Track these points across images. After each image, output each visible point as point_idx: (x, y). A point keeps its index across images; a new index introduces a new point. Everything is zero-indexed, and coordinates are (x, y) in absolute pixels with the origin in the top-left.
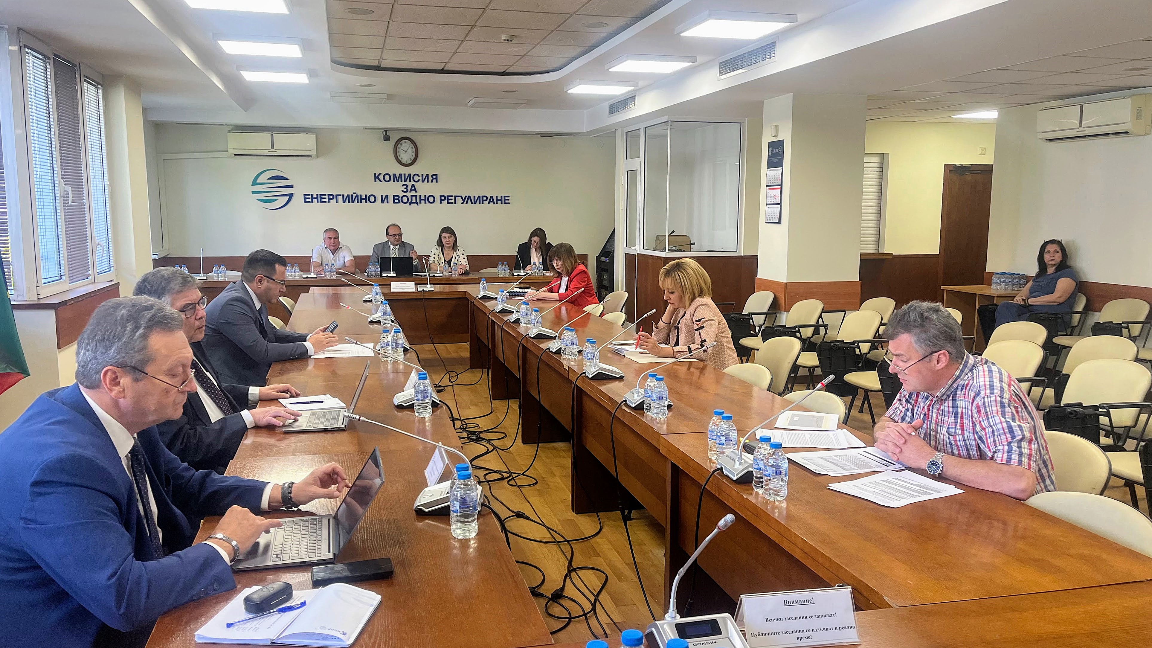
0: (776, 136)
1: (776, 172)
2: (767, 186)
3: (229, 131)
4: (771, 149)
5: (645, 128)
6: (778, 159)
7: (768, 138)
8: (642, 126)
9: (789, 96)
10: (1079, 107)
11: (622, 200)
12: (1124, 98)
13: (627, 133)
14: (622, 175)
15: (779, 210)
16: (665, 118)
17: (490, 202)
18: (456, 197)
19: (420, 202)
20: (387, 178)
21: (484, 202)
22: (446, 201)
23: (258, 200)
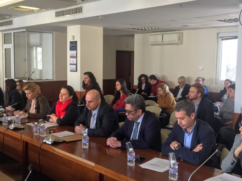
0: (74, 39)
1: (74, 52)
2: (71, 57)
4: (71, 44)
5: (14, 33)
6: (75, 48)
7: (69, 39)
8: (12, 32)
9: (79, 26)
10: (161, 36)
11: (3, 59)
12: (175, 33)
13: (4, 34)
14: (3, 50)
15: (75, 66)
16: (25, 30)
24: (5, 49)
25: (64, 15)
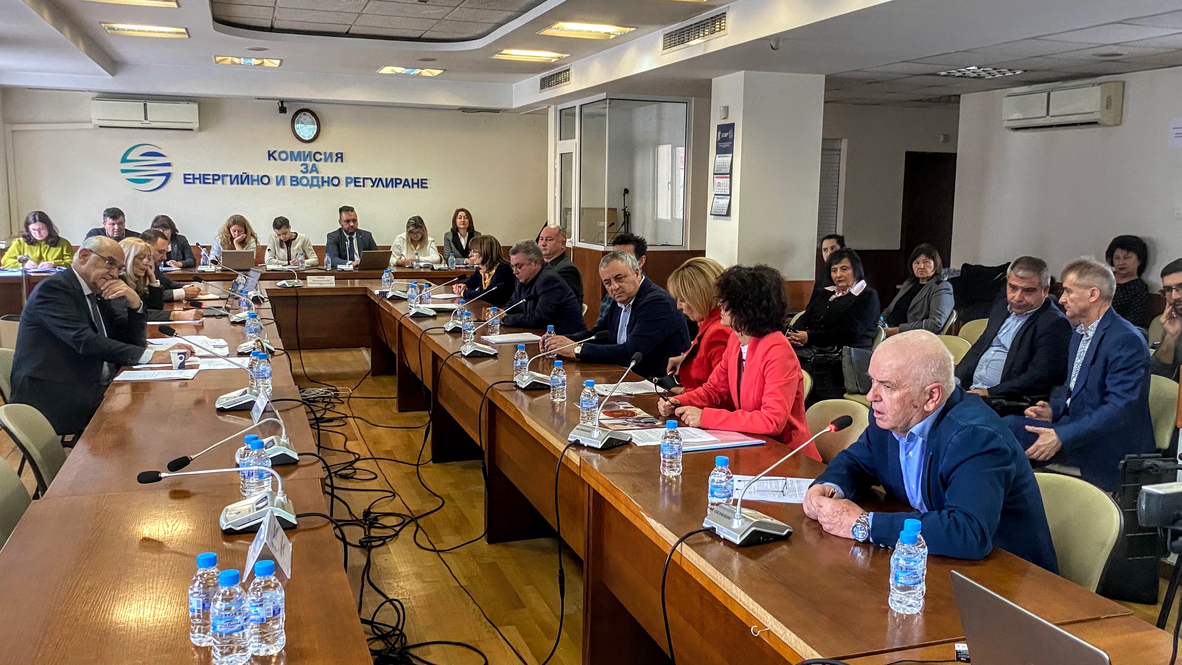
0: (726, 118)
1: (727, 158)
2: (716, 174)
3: (93, 99)
4: (719, 133)
5: (581, 106)
6: (727, 145)
7: (716, 119)
8: (577, 103)
9: (741, 74)
10: (1046, 94)
11: (555, 186)
12: (1093, 85)
13: (561, 110)
14: (555, 158)
15: (728, 201)
16: (603, 96)
17: (404, 185)
18: (364, 179)
19: (323, 185)
20: (284, 156)
21: (398, 186)
22: (353, 184)
23: (128, 179)
24: (562, 154)
25: (683, 42)
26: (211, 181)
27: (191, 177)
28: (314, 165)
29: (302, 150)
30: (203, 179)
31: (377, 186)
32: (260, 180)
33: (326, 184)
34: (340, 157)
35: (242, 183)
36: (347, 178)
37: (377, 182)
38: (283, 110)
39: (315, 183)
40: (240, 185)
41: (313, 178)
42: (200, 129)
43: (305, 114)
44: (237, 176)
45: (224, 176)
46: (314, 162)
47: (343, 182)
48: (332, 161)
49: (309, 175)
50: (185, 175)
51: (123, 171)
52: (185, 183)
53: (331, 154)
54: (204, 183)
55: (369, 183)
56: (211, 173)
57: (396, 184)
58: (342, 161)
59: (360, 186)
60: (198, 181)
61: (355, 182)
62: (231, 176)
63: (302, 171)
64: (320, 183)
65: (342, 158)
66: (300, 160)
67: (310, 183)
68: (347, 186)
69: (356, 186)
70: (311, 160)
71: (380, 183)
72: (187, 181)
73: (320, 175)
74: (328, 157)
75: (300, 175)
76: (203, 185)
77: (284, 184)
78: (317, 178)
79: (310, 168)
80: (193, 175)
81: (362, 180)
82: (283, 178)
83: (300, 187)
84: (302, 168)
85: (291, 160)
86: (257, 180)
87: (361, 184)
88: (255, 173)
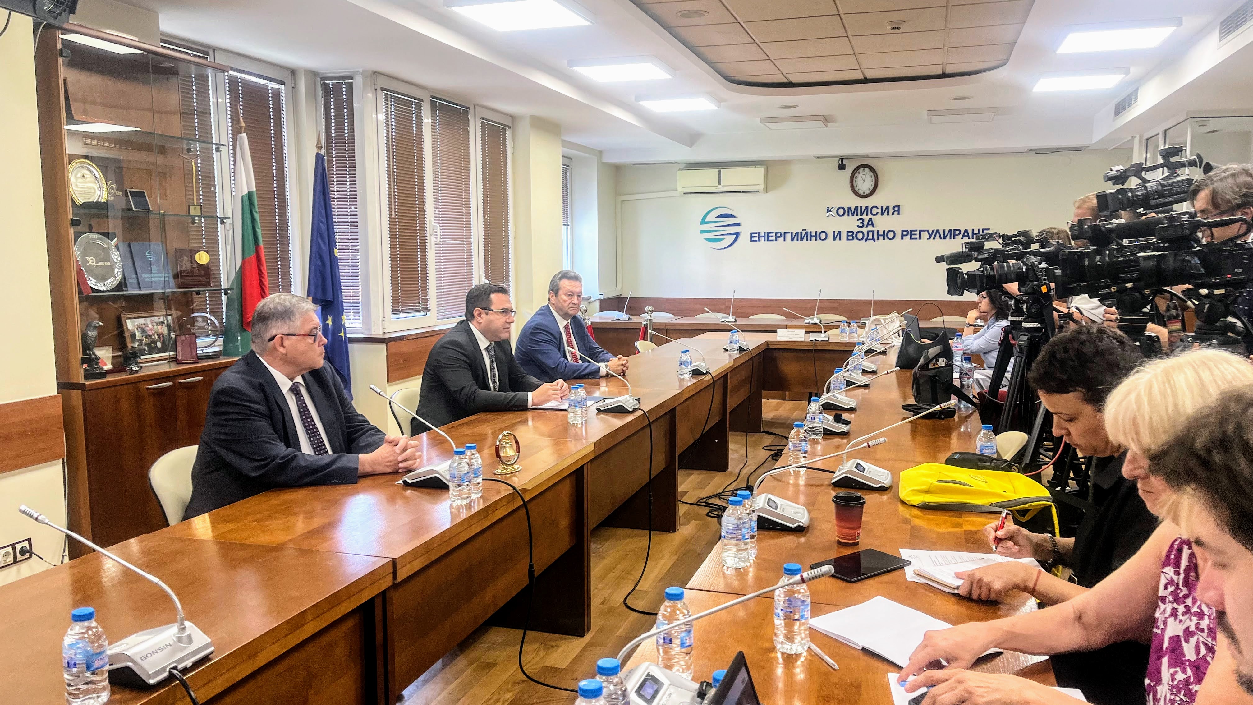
3: (679, 170)
5: (1165, 131)
13: (1147, 140)
17: (964, 236)
18: (921, 231)
19: (878, 239)
20: (841, 212)
21: (956, 237)
22: (909, 236)
23: (705, 239)
26: (774, 238)
27: (757, 235)
28: (870, 219)
29: (859, 206)
30: (767, 236)
31: (934, 238)
32: (817, 236)
33: (881, 238)
34: (897, 209)
35: (802, 239)
36: (903, 231)
37: (933, 234)
38: (842, 167)
39: (870, 237)
40: (799, 241)
41: (868, 232)
42: (766, 190)
43: (864, 170)
44: (797, 233)
45: (785, 233)
46: (870, 216)
47: (899, 235)
48: (888, 215)
49: (865, 230)
50: (752, 233)
51: (702, 232)
52: (752, 240)
53: (888, 208)
54: (768, 240)
55: (925, 235)
56: (775, 231)
57: (955, 235)
58: (899, 214)
59: (916, 239)
60: (763, 238)
61: (911, 235)
62: (792, 233)
63: (858, 226)
64: (876, 237)
65: (898, 211)
66: (857, 215)
67: (866, 237)
68: (902, 239)
69: (911, 238)
70: (867, 215)
71: (938, 235)
72: (754, 239)
73: (875, 229)
74: (885, 211)
75: (856, 230)
76: (766, 242)
77: (840, 239)
78: (873, 232)
79: (865, 223)
80: (759, 233)
81: (918, 233)
82: (839, 233)
83: (855, 240)
84: (859, 223)
85: (848, 215)
86: (816, 236)
87: (918, 236)
88: (813, 230)
